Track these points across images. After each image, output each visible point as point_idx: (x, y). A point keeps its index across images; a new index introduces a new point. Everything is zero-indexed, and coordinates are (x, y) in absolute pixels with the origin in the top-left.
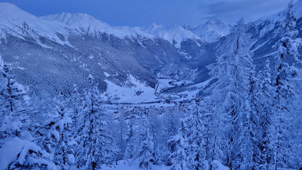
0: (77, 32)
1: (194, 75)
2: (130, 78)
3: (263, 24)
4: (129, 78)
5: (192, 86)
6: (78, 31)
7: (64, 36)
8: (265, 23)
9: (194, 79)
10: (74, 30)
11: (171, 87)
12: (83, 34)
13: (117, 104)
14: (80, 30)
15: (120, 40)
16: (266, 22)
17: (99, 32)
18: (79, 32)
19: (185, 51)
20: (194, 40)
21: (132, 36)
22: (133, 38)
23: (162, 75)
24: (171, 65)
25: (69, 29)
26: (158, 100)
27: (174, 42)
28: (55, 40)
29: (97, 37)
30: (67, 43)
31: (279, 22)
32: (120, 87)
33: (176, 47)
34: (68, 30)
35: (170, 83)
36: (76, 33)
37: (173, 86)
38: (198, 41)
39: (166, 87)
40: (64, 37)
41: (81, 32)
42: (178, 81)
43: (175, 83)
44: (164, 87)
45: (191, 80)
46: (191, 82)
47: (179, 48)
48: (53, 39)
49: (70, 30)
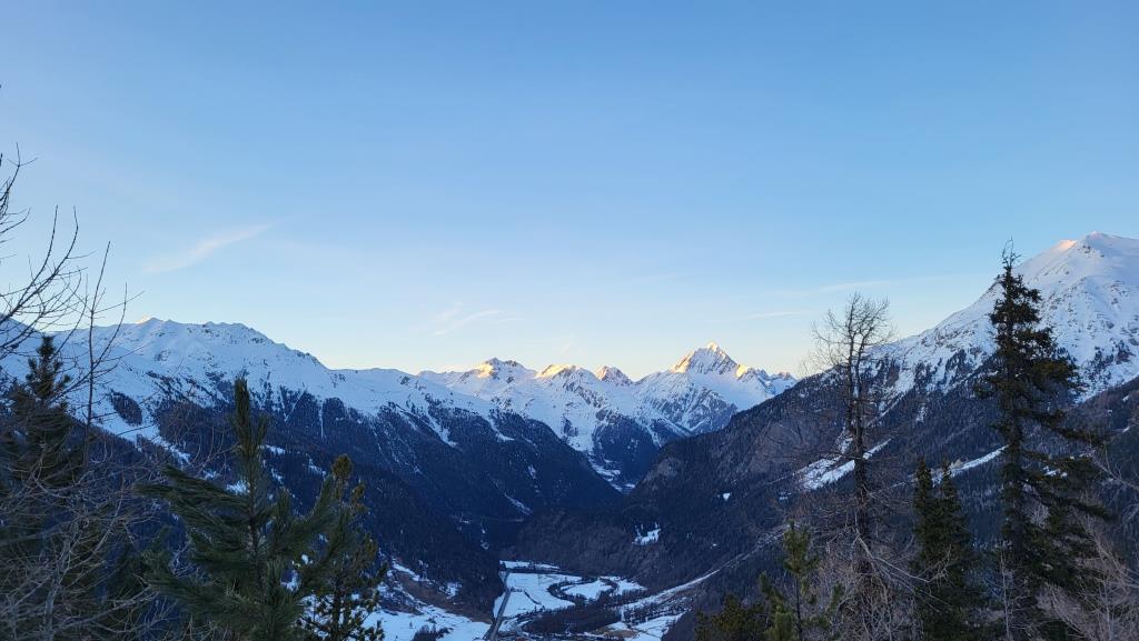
0: (194, 389)
1: (644, 557)
3: (874, 373)
5: (640, 604)
6: (198, 387)
7: (142, 406)
8: (883, 367)
9: (646, 571)
10: (183, 382)
11: (558, 607)
12: (220, 396)
14: (207, 379)
15: (366, 420)
16: (883, 362)
17: (284, 391)
18: (203, 389)
19: (607, 461)
20: (640, 423)
21: (410, 404)
22: (413, 410)
24: (558, 518)
27: (567, 427)
28: (100, 421)
29: (274, 408)
30: (150, 432)
31: (926, 364)
33: (576, 448)
34: (159, 381)
35: (553, 590)
36: (193, 395)
37: (566, 604)
38: (658, 427)
39: (539, 607)
40: (139, 411)
41: (209, 389)
42: (588, 578)
43: (573, 591)
44: (531, 607)
45: (634, 578)
46: (638, 587)
47: (586, 452)
49: (167, 381)
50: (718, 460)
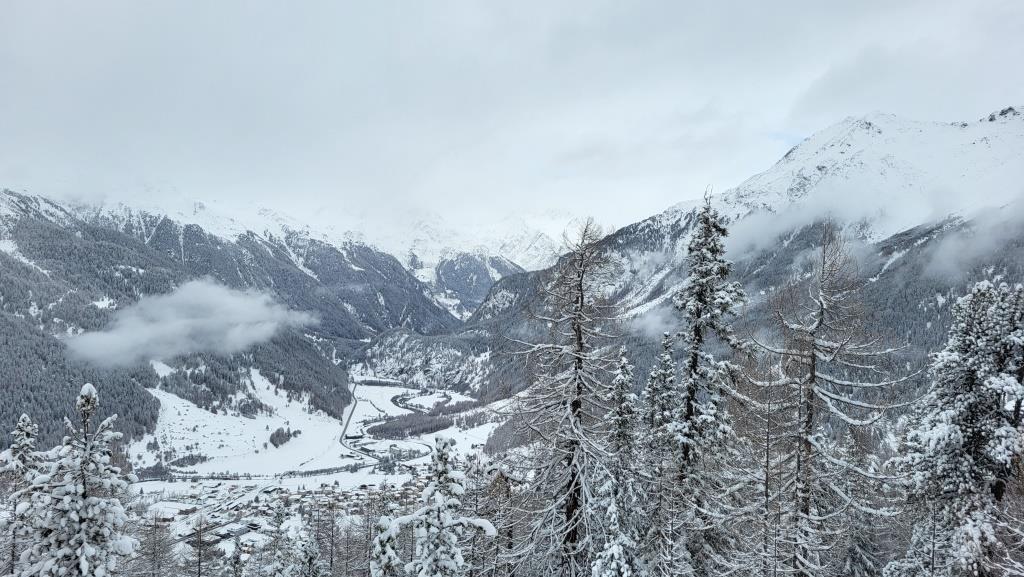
1: (477, 374)
2: (252, 384)
4: (248, 383)
5: (470, 413)
11: (399, 414)
13: (194, 480)
15: (226, 246)
17: (144, 215)
18: (62, 210)
19: (449, 292)
20: (479, 259)
21: (267, 233)
22: (270, 239)
23: (370, 372)
24: (403, 340)
25: (19, 196)
26: (351, 462)
27: (415, 262)
29: (134, 231)
30: (10, 247)
32: (209, 413)
33: (421, 279)
34: (15, 199)
35: (394, 400)
36: (52, 215)
37: (407, 412)
38: (494, 262)
39: (383, 415)
41: (69, 210)
42: (424, 392)
43: (416, 401)
44: (376, 414)
45: (467, 392)
46: (469, 399)
47: (430, 283)
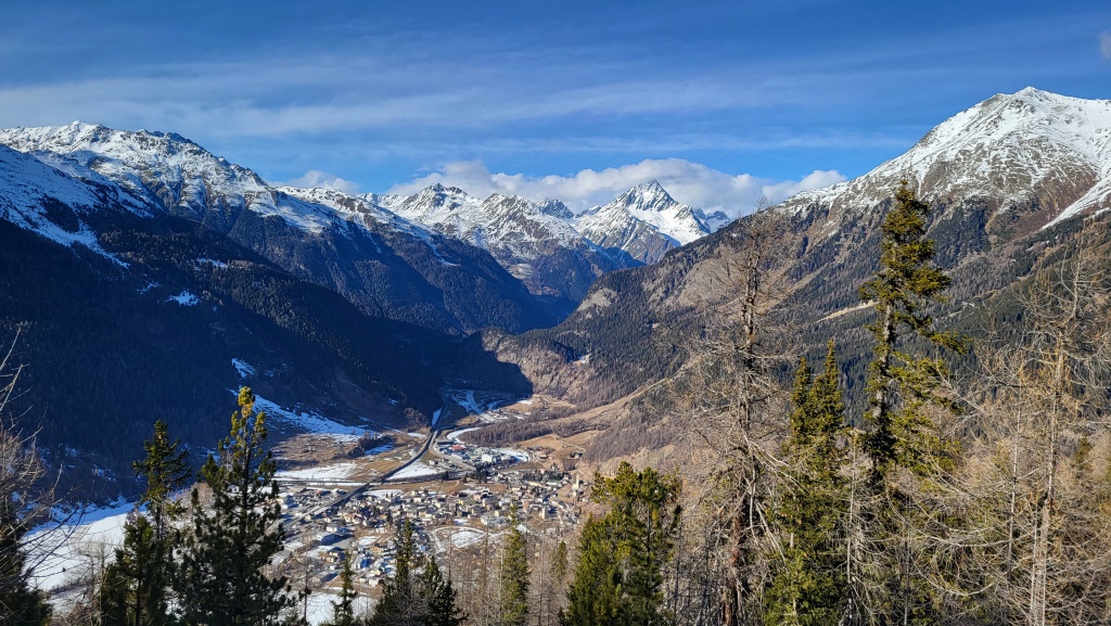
0: (131, 200)
1: (575, 378)
2: (338, 385)
3: (804, 215)
4: (333, 384)
5: (567, 420)
6: (135, 197)
7: (78, 213)
8: (813, 212)
9: (576, 391)
10: (120, 191)
11: (492, 420)
12: (158, 207)
16: (814, 206)
17: (224, 205)
25: (97, 185)
26: (443, 470)
28: (35, 225)
36: (129, 204)
40: (74, 218)
45: (565, 397)
46: (566, 404)
48: (28, 219)
49: (102, 188)
50: (650, 293)
